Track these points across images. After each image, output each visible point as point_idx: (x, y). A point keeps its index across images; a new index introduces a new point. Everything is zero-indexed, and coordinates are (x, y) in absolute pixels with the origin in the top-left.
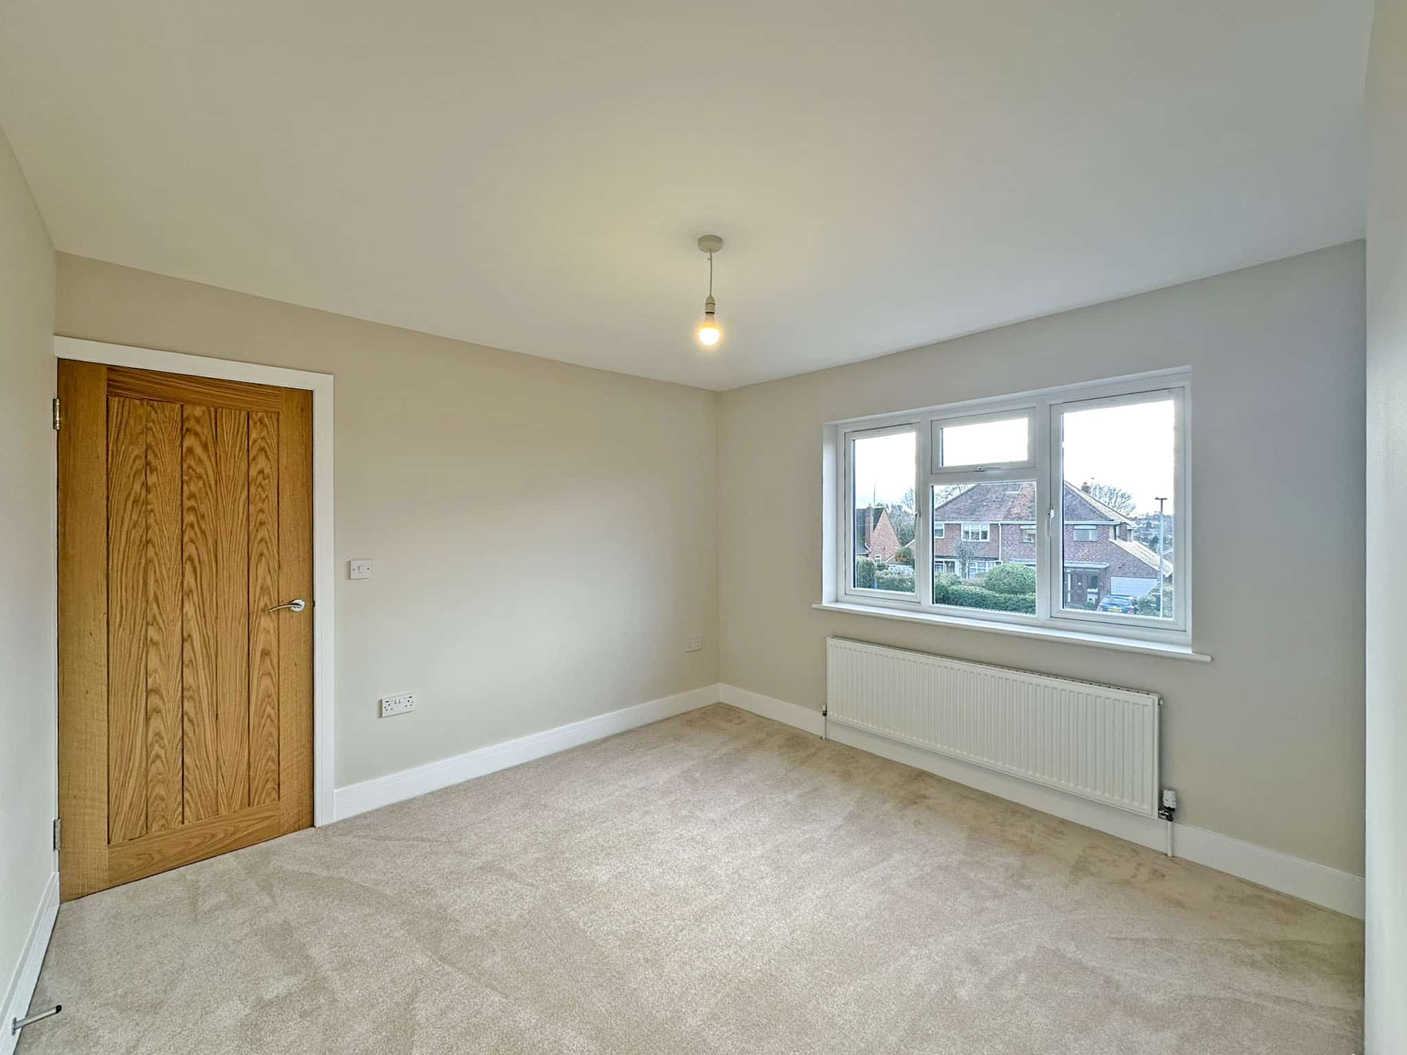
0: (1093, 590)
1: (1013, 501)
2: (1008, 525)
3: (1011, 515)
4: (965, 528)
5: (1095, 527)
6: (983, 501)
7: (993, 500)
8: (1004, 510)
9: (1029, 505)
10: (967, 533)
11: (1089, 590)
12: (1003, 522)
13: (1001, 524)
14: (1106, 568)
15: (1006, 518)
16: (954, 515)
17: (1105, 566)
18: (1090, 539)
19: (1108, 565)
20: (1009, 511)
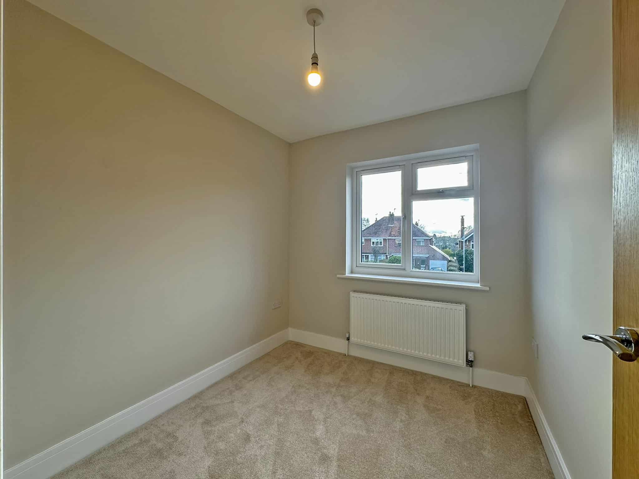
0: (423, 266)
1: (392, 229)
2: (390, 239)
3: (391, 235)
4: (372, 241)
5: (423, 240)
6: (379, 229)
7: (383, 229)
8: (389, 232)
9: (398, 231)
10: (373, 243)
11: (421, 266)
12: (389, 238)
13: (388, 239)
14: (428, 257)
15: (389, 236)
16: (368, 235)
17: (427, 256)
18: (421, 245)
19: (428, 256)
20: (390, 233)
